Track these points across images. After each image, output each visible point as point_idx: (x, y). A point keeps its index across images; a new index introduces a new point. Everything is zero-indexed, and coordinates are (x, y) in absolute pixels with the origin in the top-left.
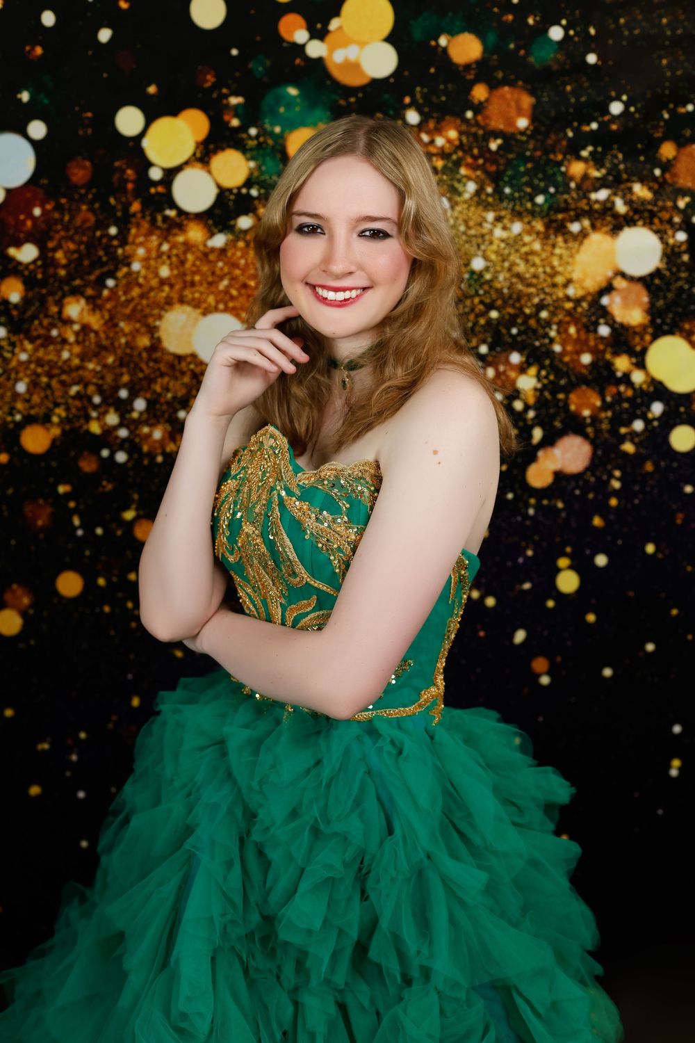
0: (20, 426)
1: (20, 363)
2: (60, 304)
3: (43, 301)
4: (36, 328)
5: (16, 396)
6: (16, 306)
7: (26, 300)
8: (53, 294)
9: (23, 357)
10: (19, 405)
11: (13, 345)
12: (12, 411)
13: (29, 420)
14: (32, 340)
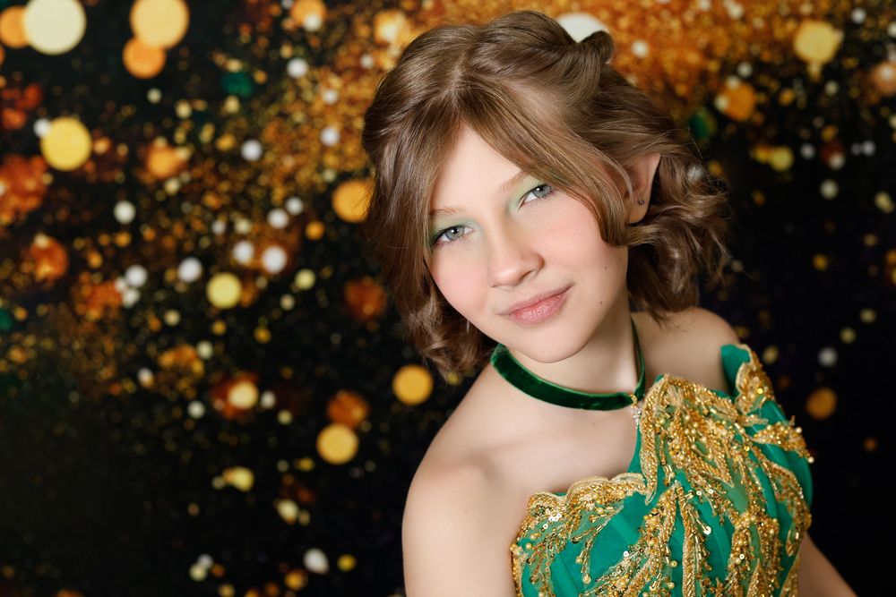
0: (332, 187)
1: (327, 106)
2: (371, 23)
3: (348, 22)
4: (344, 57)
5: (324, 149)
6: (316, 33)
7: (329, 25)
8: (360, 11)
9: (330, 96)
10: (331, 160)
11: (315, 82)
12: (321, 168)
13: (344, 177)
14: (339, 73)
